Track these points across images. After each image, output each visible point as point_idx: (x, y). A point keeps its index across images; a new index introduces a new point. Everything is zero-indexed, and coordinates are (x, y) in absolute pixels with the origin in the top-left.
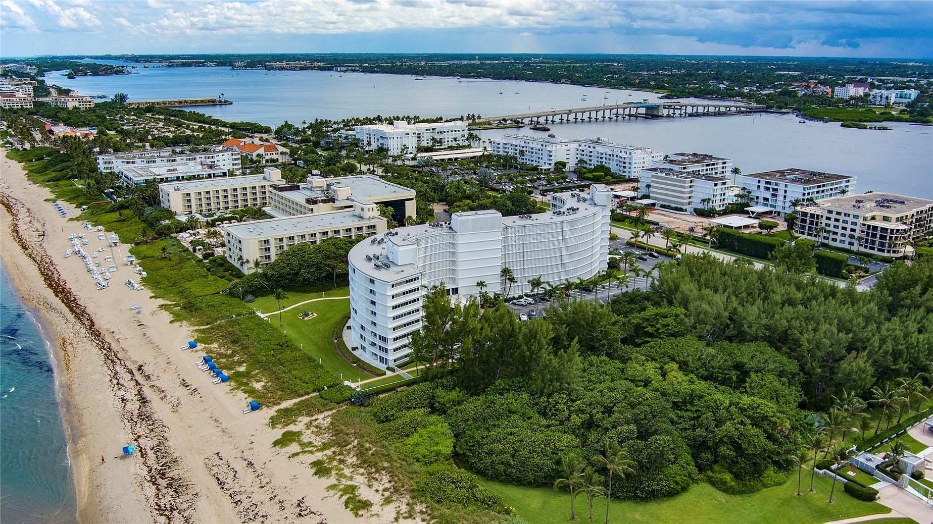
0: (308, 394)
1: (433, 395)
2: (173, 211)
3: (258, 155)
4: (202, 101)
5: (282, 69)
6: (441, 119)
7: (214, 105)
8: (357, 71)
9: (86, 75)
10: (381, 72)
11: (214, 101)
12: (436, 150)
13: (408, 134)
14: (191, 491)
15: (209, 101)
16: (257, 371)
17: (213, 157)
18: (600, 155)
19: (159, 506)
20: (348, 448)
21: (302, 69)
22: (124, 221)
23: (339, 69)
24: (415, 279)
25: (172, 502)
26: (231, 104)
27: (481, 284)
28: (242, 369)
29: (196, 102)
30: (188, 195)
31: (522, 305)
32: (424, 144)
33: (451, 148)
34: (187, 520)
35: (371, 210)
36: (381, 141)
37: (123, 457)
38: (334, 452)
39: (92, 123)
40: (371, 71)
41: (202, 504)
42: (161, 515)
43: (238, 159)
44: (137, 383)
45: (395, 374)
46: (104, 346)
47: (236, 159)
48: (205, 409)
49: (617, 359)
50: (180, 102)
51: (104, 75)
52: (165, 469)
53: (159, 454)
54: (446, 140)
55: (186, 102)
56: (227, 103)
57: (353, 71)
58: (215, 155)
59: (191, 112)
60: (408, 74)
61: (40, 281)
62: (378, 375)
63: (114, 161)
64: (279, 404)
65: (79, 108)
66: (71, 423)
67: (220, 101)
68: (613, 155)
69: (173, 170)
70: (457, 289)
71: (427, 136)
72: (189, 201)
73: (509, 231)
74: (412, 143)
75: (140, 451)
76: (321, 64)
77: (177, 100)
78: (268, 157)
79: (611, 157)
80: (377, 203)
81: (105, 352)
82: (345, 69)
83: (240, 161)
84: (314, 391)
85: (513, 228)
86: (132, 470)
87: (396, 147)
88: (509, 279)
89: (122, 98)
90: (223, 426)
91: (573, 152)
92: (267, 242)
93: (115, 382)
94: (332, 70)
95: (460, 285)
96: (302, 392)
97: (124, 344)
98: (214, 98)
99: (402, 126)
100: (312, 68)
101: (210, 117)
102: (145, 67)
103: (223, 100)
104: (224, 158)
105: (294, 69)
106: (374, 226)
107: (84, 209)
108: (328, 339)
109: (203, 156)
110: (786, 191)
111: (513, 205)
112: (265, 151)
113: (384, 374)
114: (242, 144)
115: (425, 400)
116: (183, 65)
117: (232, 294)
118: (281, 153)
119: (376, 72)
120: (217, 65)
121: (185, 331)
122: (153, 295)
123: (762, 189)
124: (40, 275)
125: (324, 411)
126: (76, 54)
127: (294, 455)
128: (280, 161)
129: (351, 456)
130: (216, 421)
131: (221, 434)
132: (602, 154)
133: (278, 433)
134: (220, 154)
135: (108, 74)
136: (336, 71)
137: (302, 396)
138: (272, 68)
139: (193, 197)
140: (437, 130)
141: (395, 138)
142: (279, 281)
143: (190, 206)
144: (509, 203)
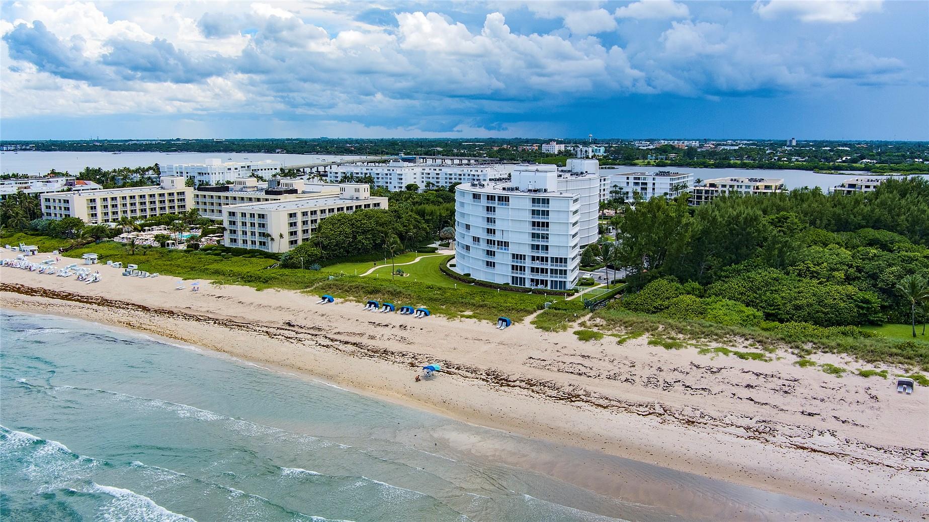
13: (230, 169)
18: (448, 176)
25: (561, 392)
30: (93, 200)
48: (447, 335)
52: (498, 377)
53: (463, 370)
64: (522, 319)
68: (464, 175)
79: (462, 177)
90: (495, 341)
91: (419, 176)
92: (293, 216)
96: (530, 309)
110: (654, 184)
117: (288, 266)
123: (631, 184)
127: (621, 342)
130: (477, 340)
131: (504, 346)
132: (451, 174)
133: (567, 334)
139: (99, 204)
140: (252, 168)
143: (95, 215)
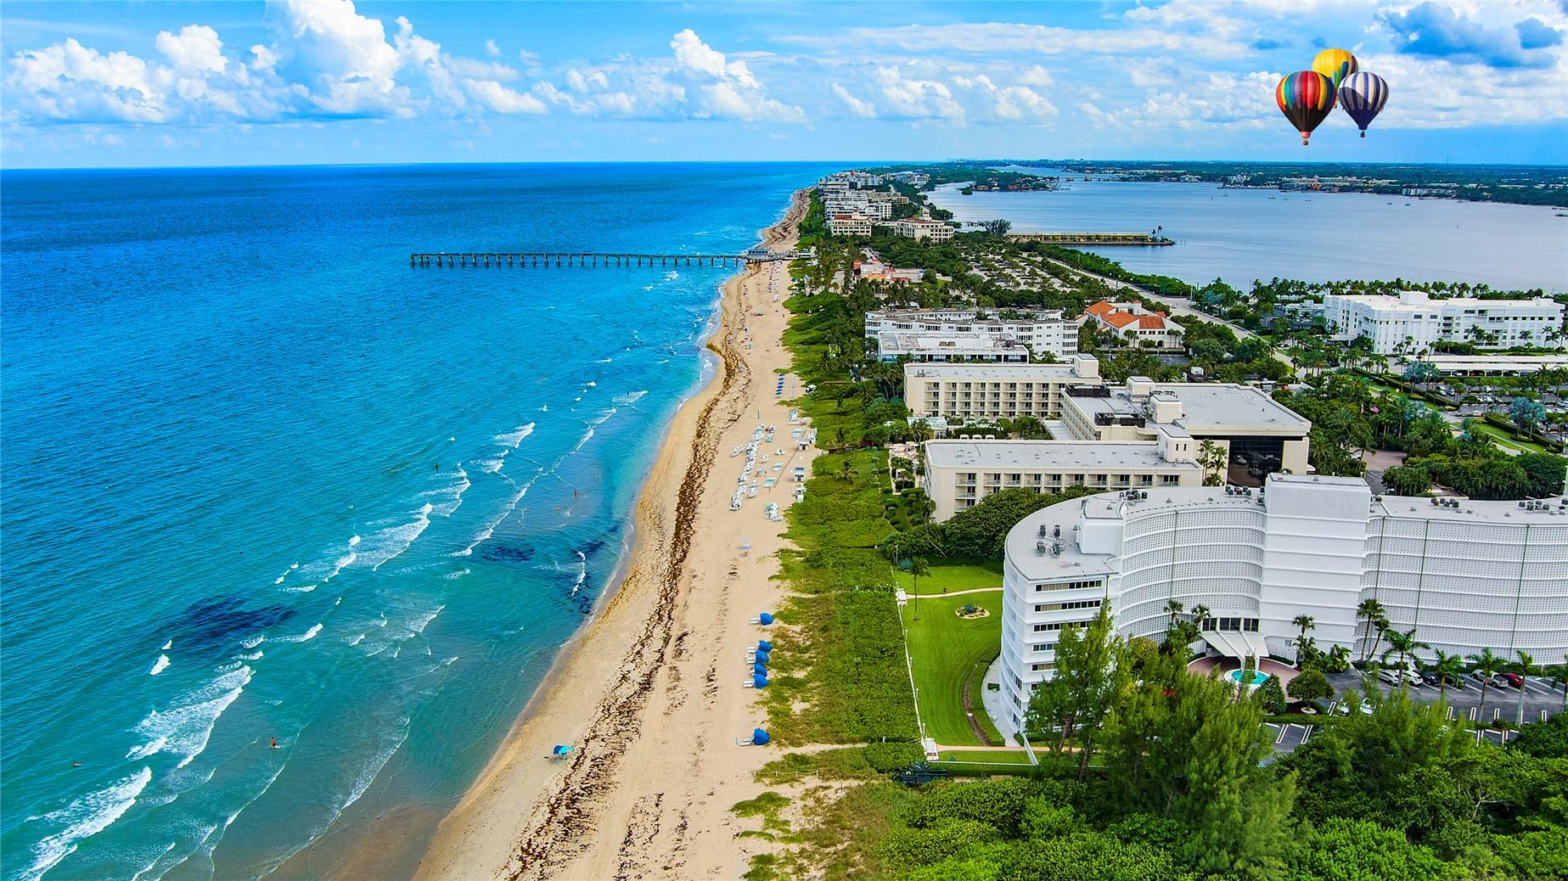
0: (854, 741)
1: (1023, 806)
2: (909, 407)
3: (1129, 333)
4: (1124, 238)
5: (1308, 188)
6: (1539, 293)
7: (1143, 245)
8: (1446, 196)
9: (990, 190)
10: (1495, 199)
11: (1143, 239)
12: (1479, 353)
13: (1420, 317)
14: (583, 840)
15: (1136, 238)
16: (818, 683)
17: (1030, 329)
19: (529, 844)
20: (827, 850)
21: (1343, 189)
22: (844, 414)
23: (1413, 192)
24: (1092, 584)
25: (549, 846)
26: (1172, 244)
27: (1303, 622)
28: (799, 674)
29: (1115, 238)
30: (936, 385)
31: (1390, 683)
32: (1458, 338)
33: (1516, 351)
34: (543, 876)
35: (1181, 447)
36: (1365, 326)
37: (554, 761)
38: (803, 851)
39: (927, 263)
40: (1475, 196)
41: (581, 863)
42: (521, 859)
43: (1074, 336)
44: (661, 660)
45: (1022, 749)
46: (668, 597)
47: (1069, 336)
48: (702, 723)
49: (1434, 844)
50: (1089, 238)
51: (1016, 190)
52: (582, 795)
53: (595, 769)
54: (1509, 336)
55: (1098, 237)
56: (1166, 243)
57: (1440, 196)
58: (1035, 326)
59: (1088, 254)
60: (1550, 204)
61: (676, 488)
62: (990, 743)
63: (882, 321)
64: (800, 745)
65: (929, 239)
66: (545, 691)
67: (1153, 240)
69: (949, 344)
70: (1256, 622)
71: (1466, 323)
72: (936, 394)
73: (1390, 525)
74: (1426, 334)
75: (578, 758)
76: (1384, 182)
77: (1084, 233)
78: (1143, 337)
80: (1196, 437)
81: (664, 602)
82: (1425, 192)
83: (1076, 340)
84: (865, 740)
85: (1399, 520)
86: (546, 783)
87: (1391, 339)
88: (1377, 624)
89: (1002, 227)
90: (702, 755)
92: (972, 476)
93: (639, 647)
94: (1401, 193)
95: (1263, 615)
96: (845, 736)
97: (691, 599)
98: (1145, 234)
99: (1417, 302)
100: (1362, 190)
101: (1116, 264)
102: (1086, 180)
103: (1159, 238)
104: (1049, 332)
105: (1330, 189)
106: (1177, 477)
107: (811, 390)
108: (970, 659)
109: (1014, 326)
111: (1531, 477)
112: (1141, 327)
113: (1002, 744)
114: (1113, 312)
115: (1000, 809)
116: (1148, 178)
117: (885, 554)
118: (1169, 333)
119: (1485, 199)
120: (1201, 180)
121: (778, 596)
122: (786, 531)
124: (685, 472)
125: (848, 778)
126: (1001, 159)
127: (747, 834)
128: (1166, 346)
129: (819, 866)
130: (701, 744)
131: (689, 766)
133: (754, 791)
134: (1044, 326)
135: (1021, 190)
136: (1407, 195)
137: (842, 742)
138: (1292, 188)
139: (942, 390)
140: (1490, 314)
141: (1392, 323)
142: (964, 546)
143: (936, 404)
144: (1521, 472)
